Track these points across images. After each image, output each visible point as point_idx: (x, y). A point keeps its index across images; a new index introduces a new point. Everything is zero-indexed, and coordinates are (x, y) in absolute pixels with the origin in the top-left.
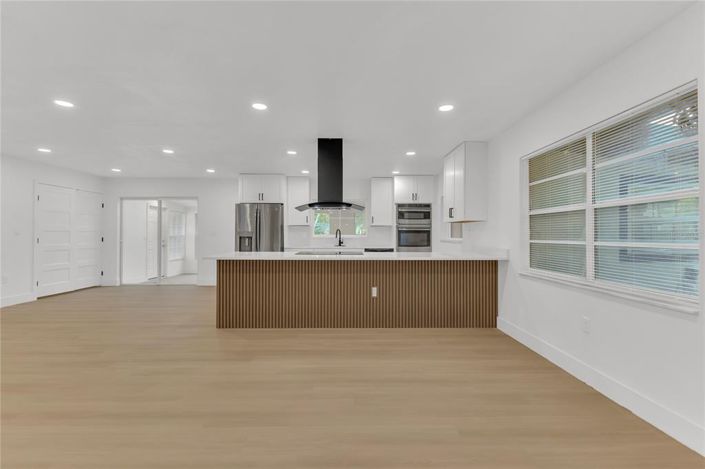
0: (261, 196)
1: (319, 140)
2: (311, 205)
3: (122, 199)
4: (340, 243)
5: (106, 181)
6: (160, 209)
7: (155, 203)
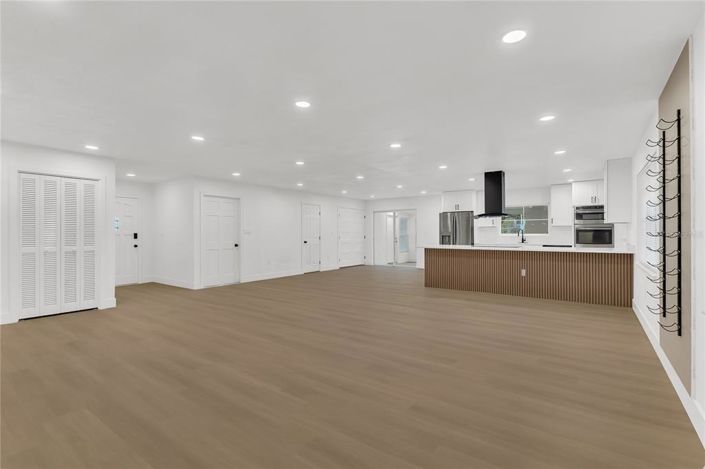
0: (457, 206)
1: (486, 174)
2: (480, 216)
3: (375, 212)
4: (523, 241)
5: (366, 202)
6: (394, 217)
7: (392, 214)
